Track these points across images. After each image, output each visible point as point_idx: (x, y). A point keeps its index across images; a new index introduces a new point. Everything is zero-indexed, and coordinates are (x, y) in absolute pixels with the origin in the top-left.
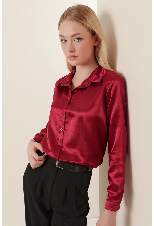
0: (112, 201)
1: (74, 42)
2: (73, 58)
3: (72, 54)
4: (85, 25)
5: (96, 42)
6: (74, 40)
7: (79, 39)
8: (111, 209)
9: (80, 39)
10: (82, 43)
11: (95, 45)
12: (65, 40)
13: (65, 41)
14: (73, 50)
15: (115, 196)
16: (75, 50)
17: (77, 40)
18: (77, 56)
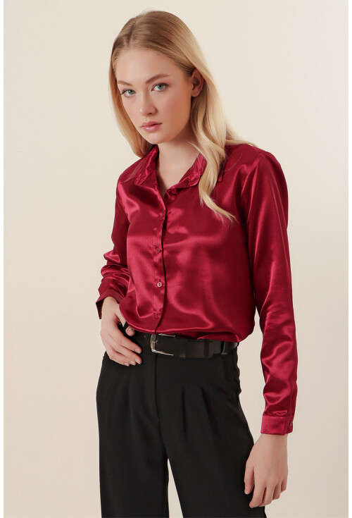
0: (275, 415)
1: (152, 94)
2: (152, 128)
3: (149, 120)
4: (171, 57)
5: (196, 89)
6: (153, 90)
7: (160, 85)
8: (274, 431)
9: (163, 86)
10: (170, 93)
11: (194, 96)
12: (131, 91)
14: (153, 111)
15: (278, 404)
16: (156, 111)
17: (157, 88)
18: (161, 124)
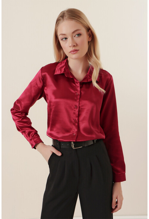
1: (75, 38)
3: (74, 48)
4: (81, 23)
5: (90, 38)
6: (74, 36)
9: (79, 35)
11: (89, 41)
13: (66, 38)
14: (75, 45)
16: (77, 45)
18: (79, 50)
